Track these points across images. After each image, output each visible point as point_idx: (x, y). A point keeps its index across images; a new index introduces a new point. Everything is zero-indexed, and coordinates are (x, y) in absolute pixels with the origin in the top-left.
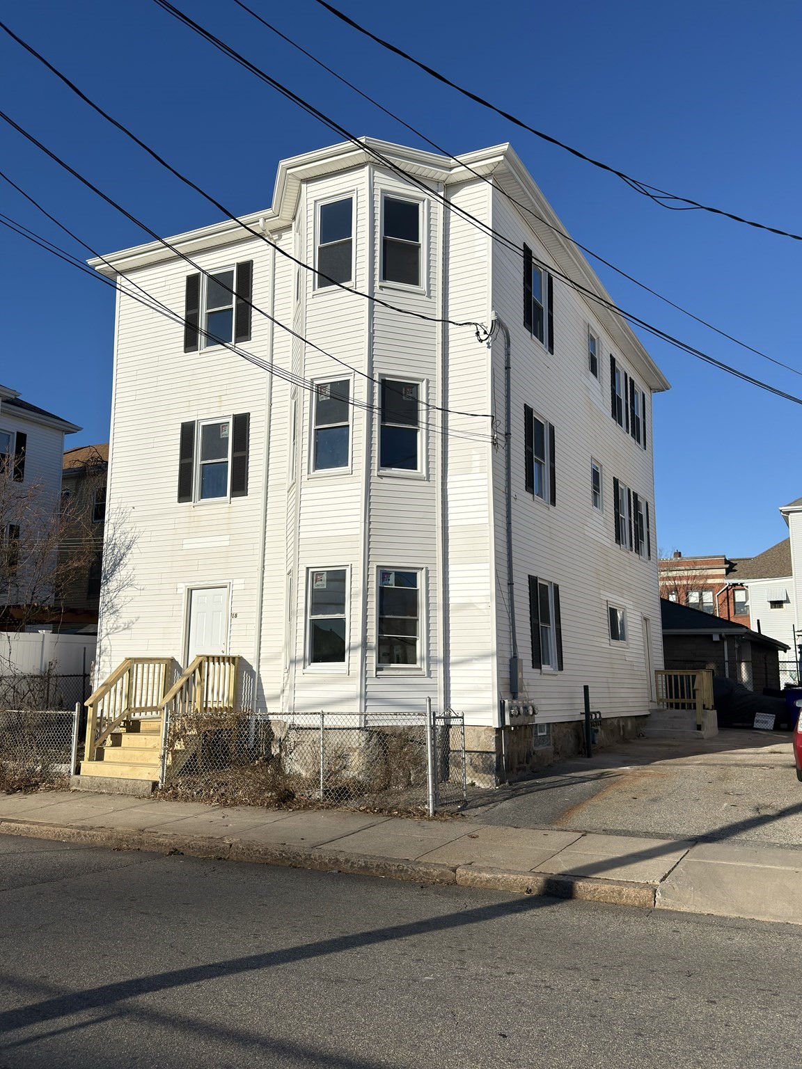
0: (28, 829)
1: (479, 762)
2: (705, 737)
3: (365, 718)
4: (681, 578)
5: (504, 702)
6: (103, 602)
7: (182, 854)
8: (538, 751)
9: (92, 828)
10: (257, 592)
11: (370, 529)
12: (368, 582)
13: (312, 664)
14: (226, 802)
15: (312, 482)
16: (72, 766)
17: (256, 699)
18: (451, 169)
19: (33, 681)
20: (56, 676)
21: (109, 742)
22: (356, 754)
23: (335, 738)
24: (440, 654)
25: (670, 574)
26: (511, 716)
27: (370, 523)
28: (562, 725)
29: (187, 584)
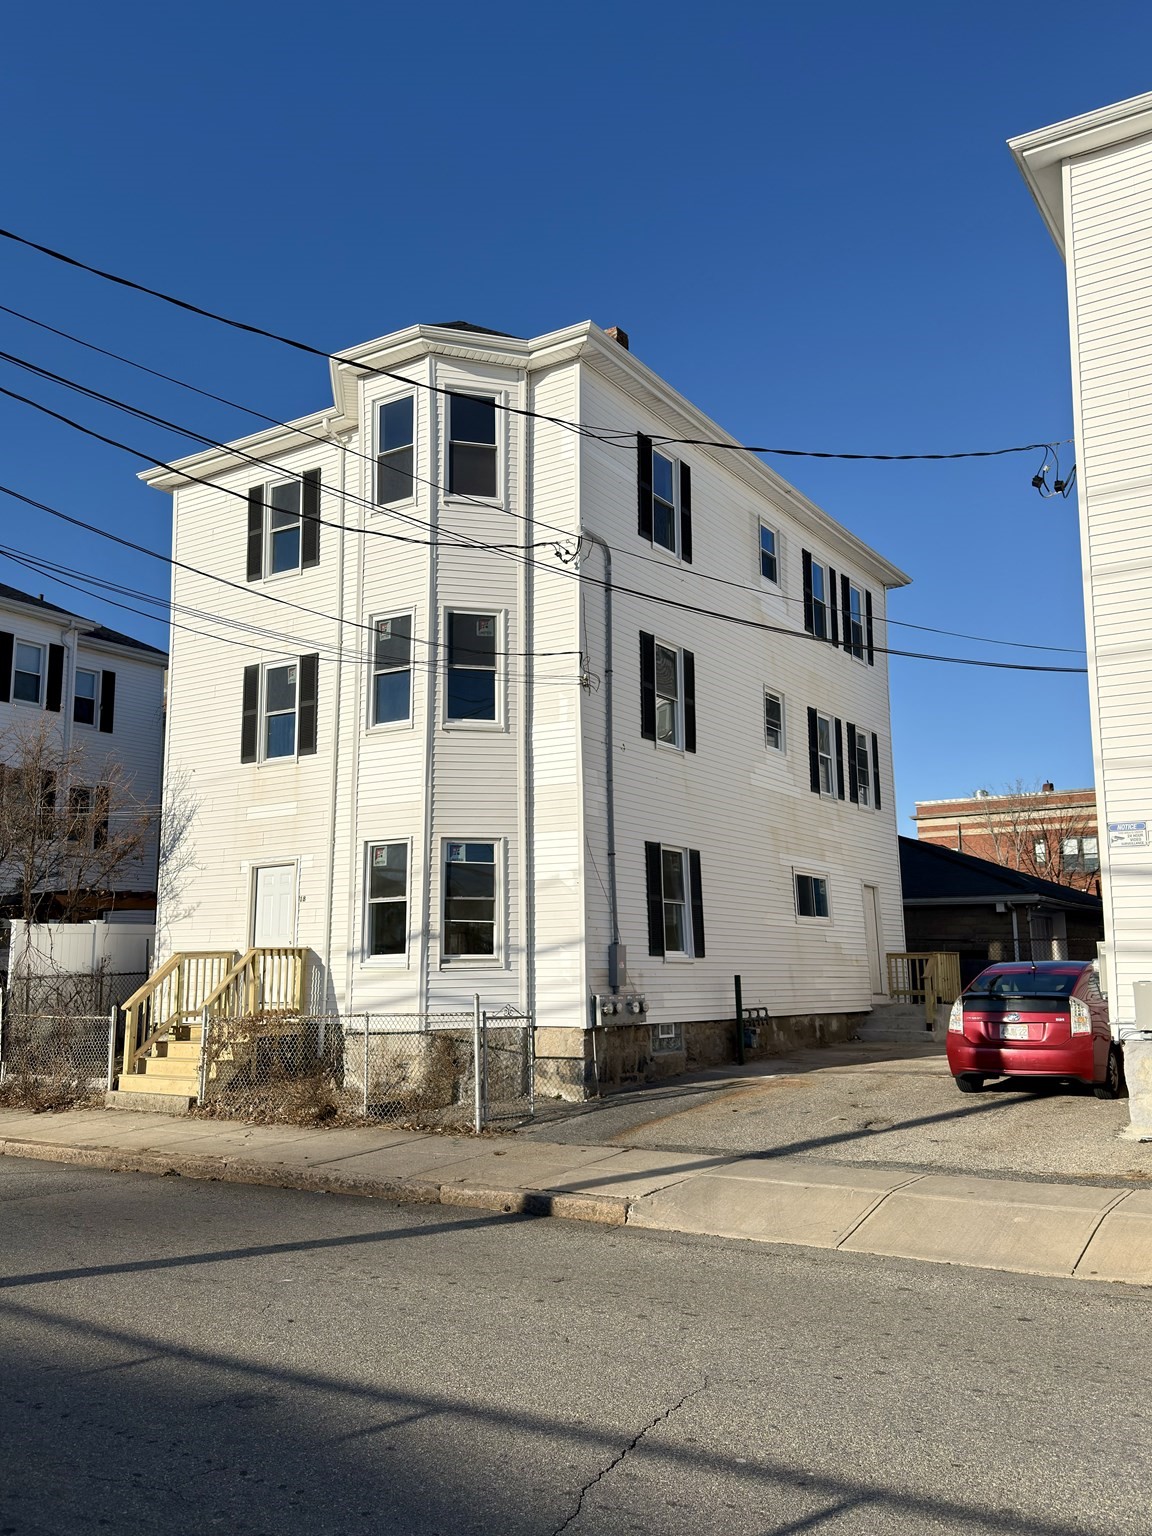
0: (32, 1149)
1: (565, 1070)
2: (936, 1040)
3: (426, 1019)
4: (1051, 820)
5: (595, 998)
6: (162, 885)
7: (179, 1175)
8: (657, 1057)
9: (95, 1148)
10: (326, 870)
11: (433, 794)
12: (431, 858)
13: (372, 956)
14: (261, 1120)
15: (372, 740)
16: (109, 1081)
17: (325, 999)
18: (531, 353)
19: (81, 982)
20: (111, 974)
21: (154, 1052)
22: (416, 1062)
23: (394, 1045)
24: (523, 941)
25: (1035, 815)
26: (604, 1014)
27: (433, 786)
28: (703, 1024)
29: (251, 862)
